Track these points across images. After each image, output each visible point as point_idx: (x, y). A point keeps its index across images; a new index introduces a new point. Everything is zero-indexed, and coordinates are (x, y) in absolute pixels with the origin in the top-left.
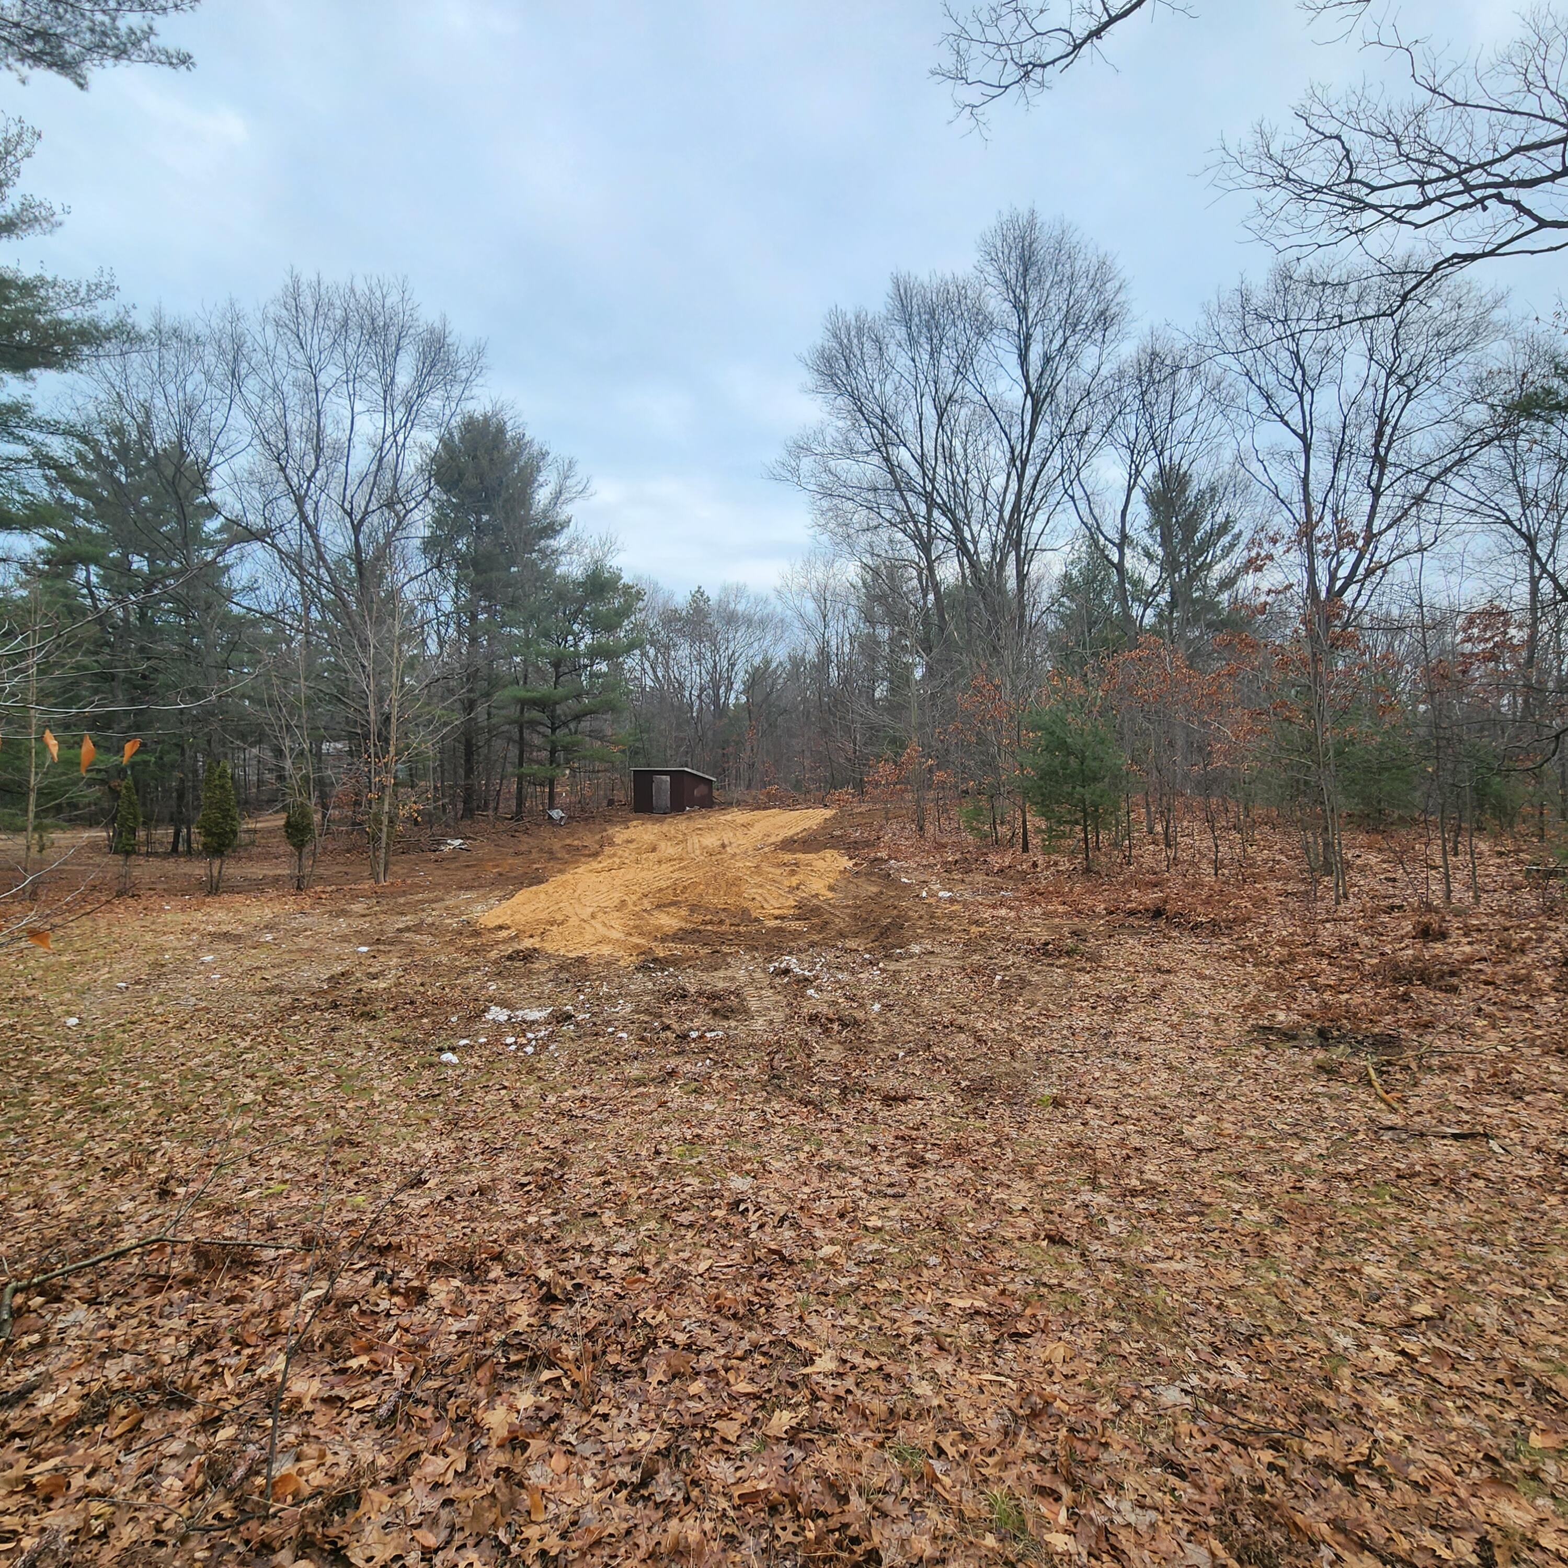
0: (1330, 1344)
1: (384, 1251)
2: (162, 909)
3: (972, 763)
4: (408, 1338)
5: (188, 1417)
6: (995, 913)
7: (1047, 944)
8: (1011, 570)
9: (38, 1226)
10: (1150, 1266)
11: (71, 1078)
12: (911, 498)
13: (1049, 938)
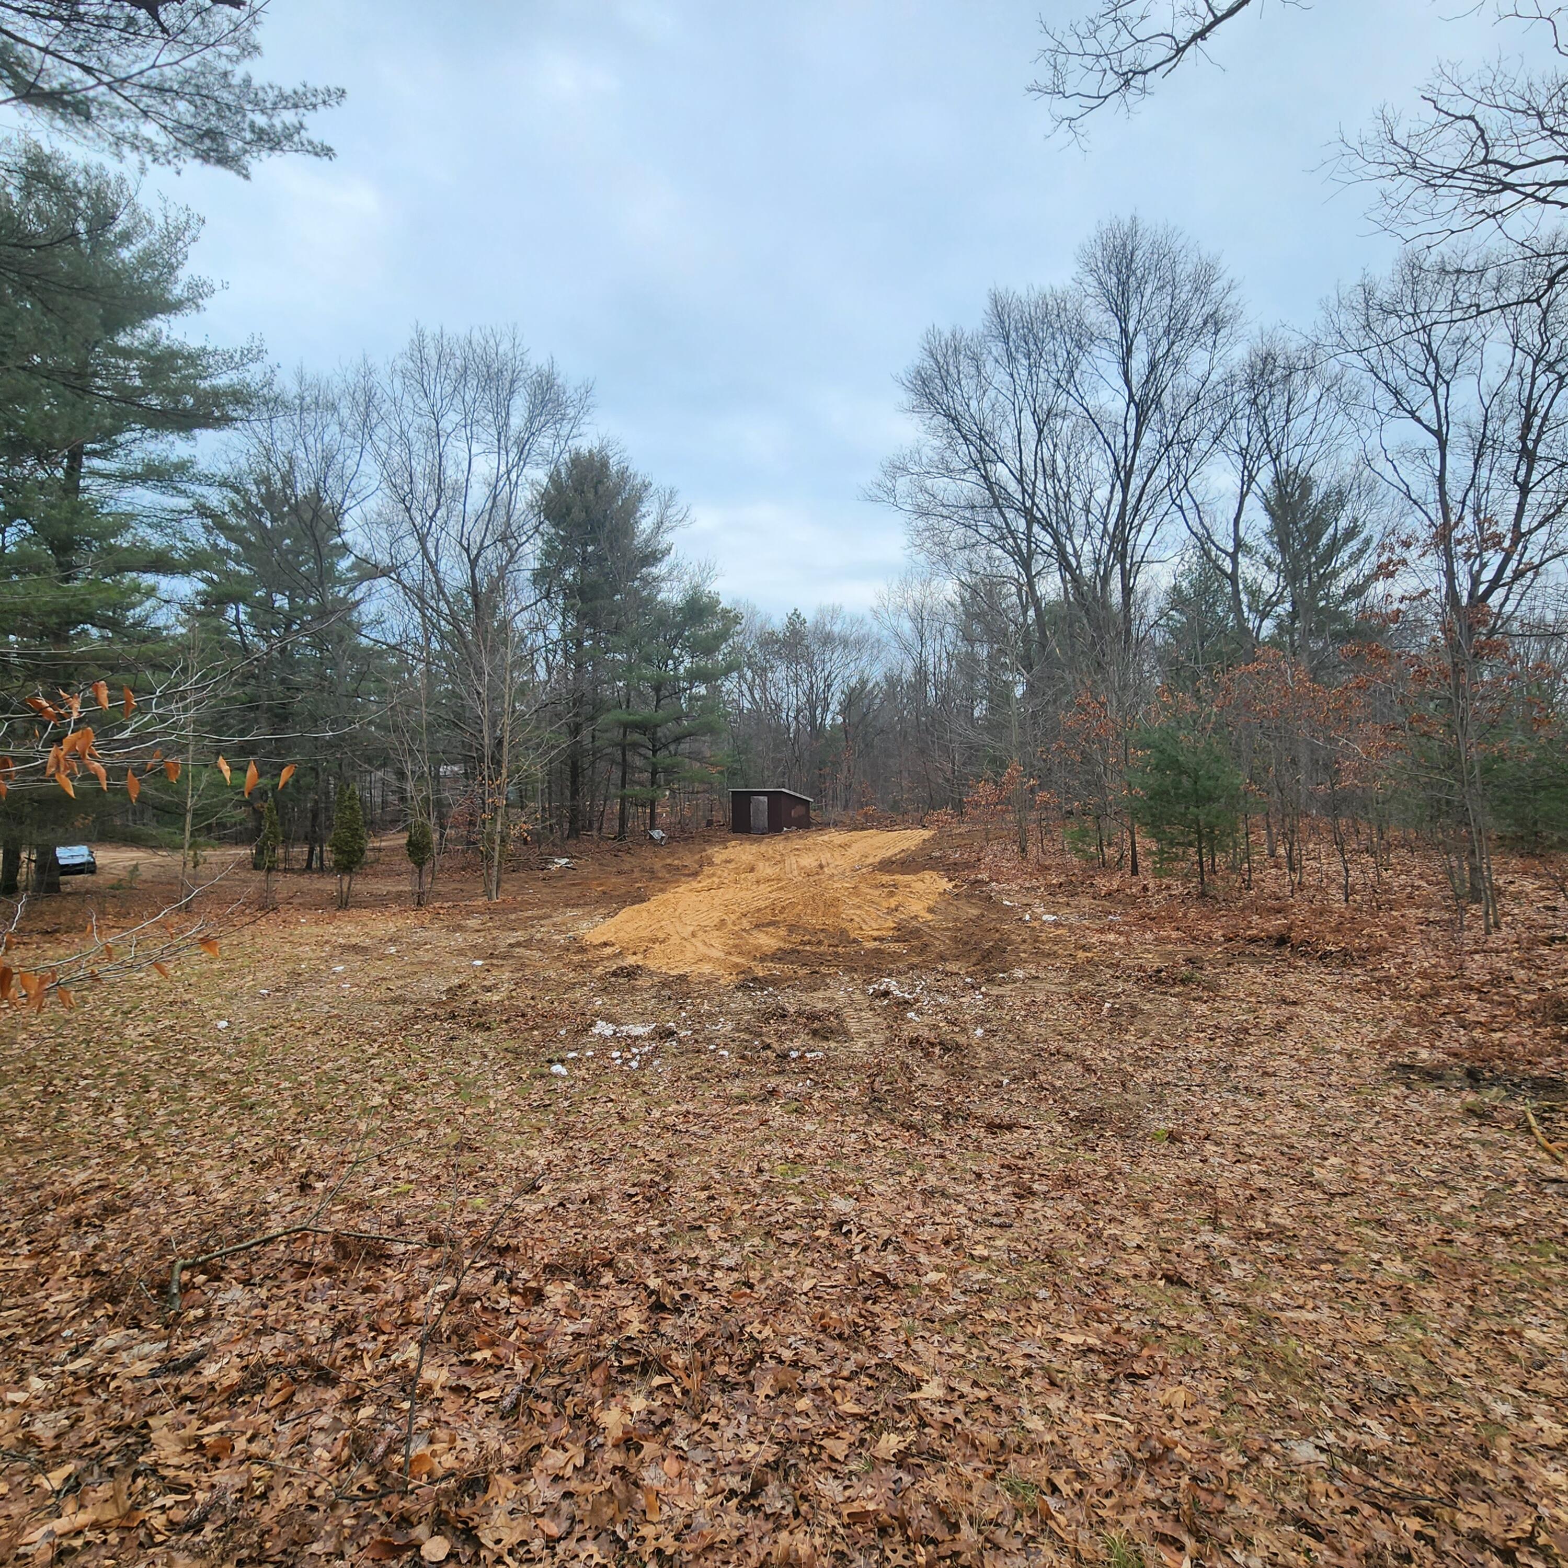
0: (1486, 1412)
1: (503, 1251)
2: (298, 921)
3: (1076, 783)
4: (527, 1336)
5: (334, 1395)
6: (1103, 938)
7: (1160, 971)
8: (1116, 583)
9: (197, 1211)
10: (1278, 1314)
11: (222, 1076)
12: (1010, 514)
13: (1162, 966)
